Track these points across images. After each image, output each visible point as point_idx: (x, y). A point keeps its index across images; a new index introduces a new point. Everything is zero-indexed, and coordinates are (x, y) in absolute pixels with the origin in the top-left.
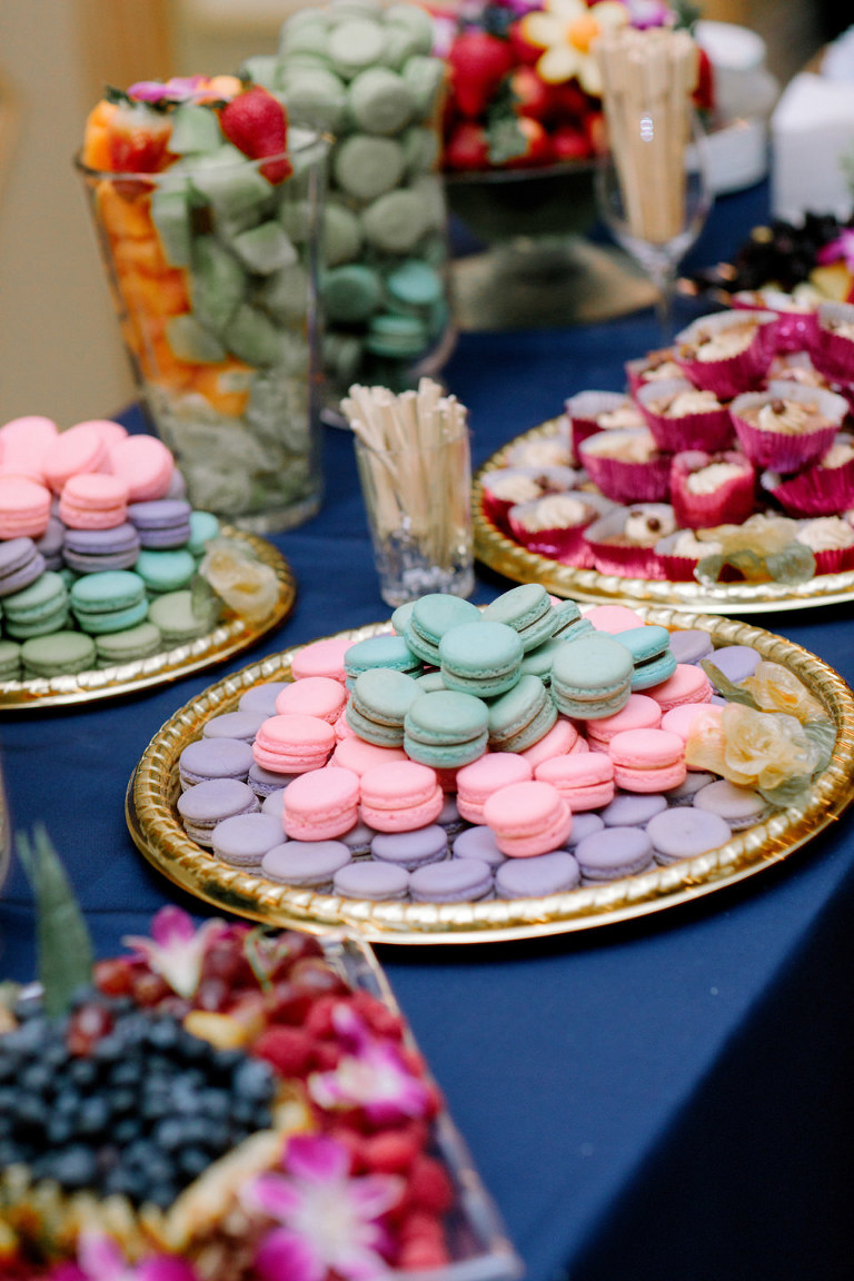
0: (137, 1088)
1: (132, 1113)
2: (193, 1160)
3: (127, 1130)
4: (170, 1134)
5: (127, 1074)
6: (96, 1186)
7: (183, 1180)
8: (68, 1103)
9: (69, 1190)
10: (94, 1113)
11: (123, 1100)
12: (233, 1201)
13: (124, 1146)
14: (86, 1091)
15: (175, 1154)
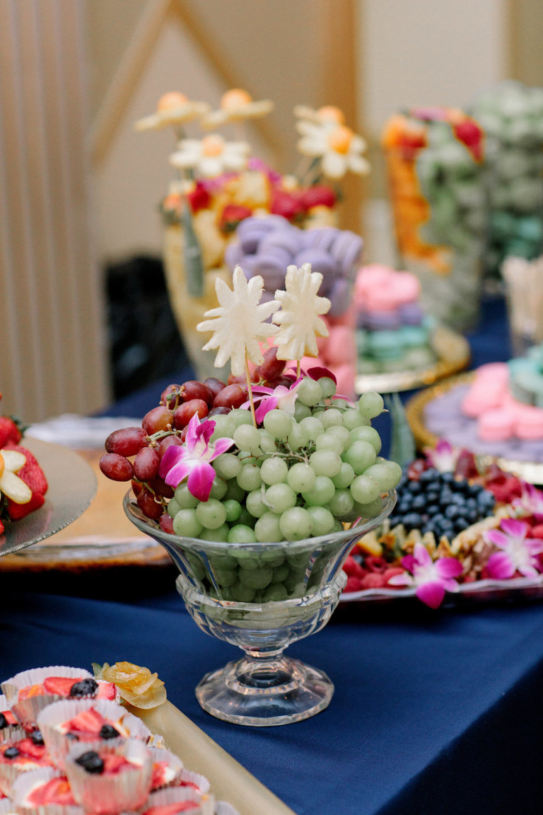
0: (438, 492)
1: (436, 502)
2: (461, 522)
3: (433, 509)
4: (452, 510)
5: (434, 486)
6: (421, 527)
7: (457, 530)
8: (408, 497)
9: (408, 528)
10: (419, 501)
11: (432, 496)
12: (480, 537)
13: (432, 516)
14: (415, 494)
15: (455, 518)
